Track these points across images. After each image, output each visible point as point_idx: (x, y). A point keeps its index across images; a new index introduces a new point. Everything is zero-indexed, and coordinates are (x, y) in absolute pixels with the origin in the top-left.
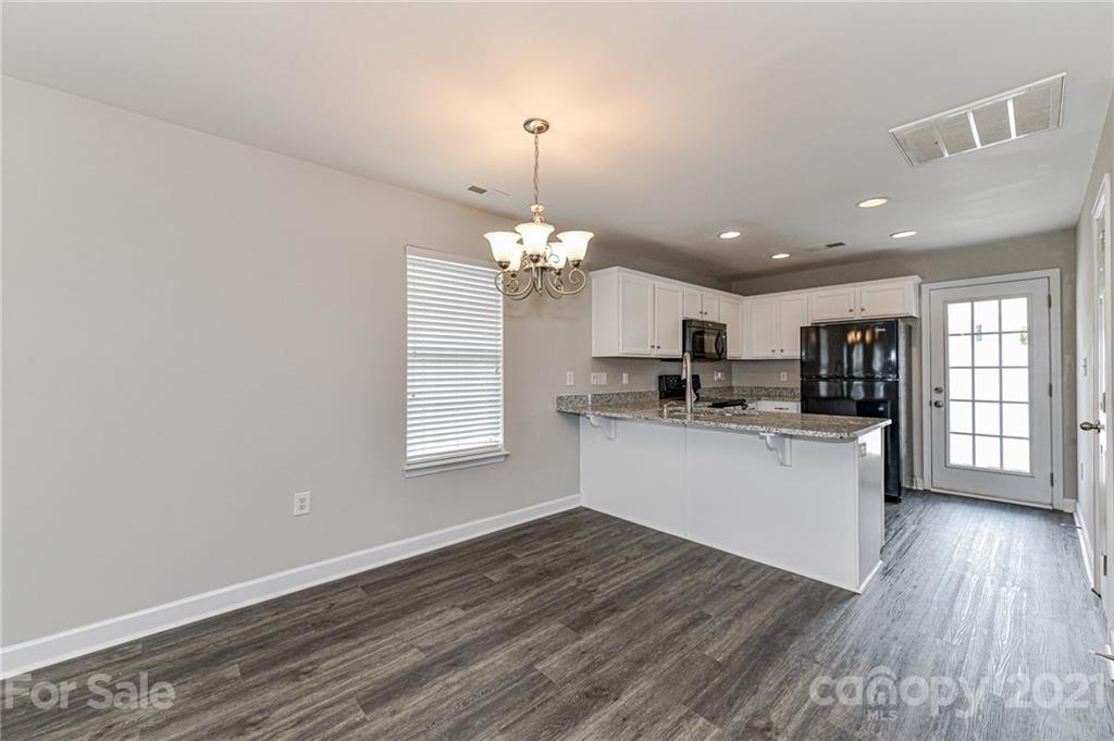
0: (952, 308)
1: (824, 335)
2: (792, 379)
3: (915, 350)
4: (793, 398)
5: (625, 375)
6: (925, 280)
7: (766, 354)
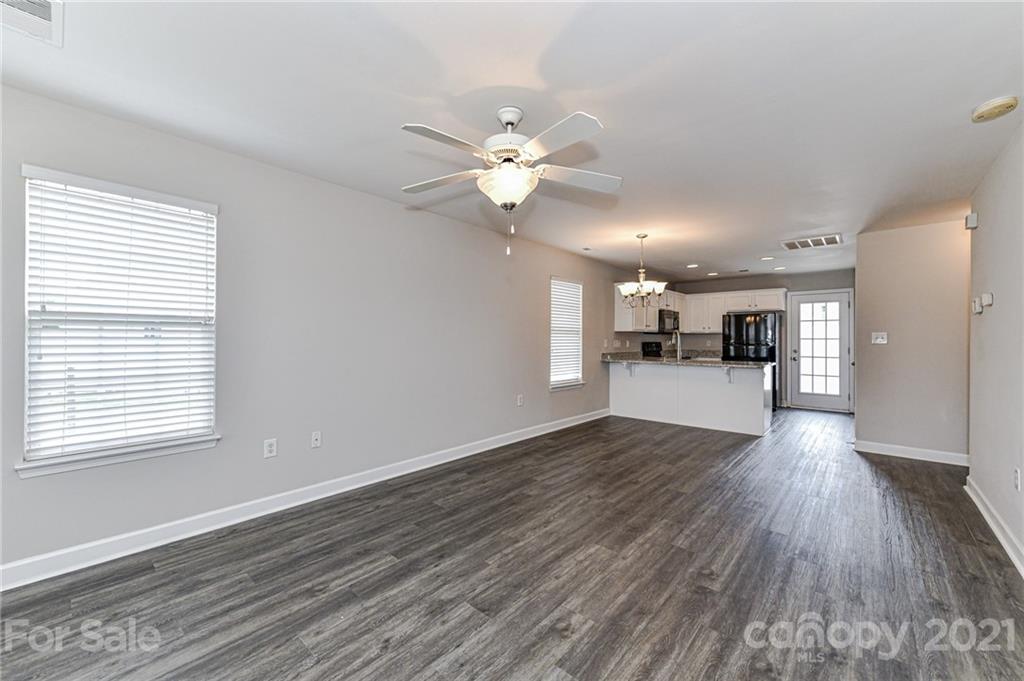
0: (802, 305)
1: (733, 320)
2: (719, 345)
3: (783, 329)
4: (717, 356)
5: (628, 343)
6: (789, 290)
7: (700, 330)
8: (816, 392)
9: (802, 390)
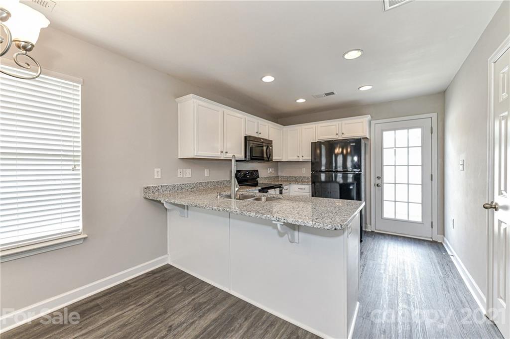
0: (385, 133)
1: (323, 147)
2: (307, 172)
3: (368, 156)
4: (307, 183)
5: (207, 171)
6: (373, 118)
7: (295, 158)
8: (398, 217)
9: (386, 215)
